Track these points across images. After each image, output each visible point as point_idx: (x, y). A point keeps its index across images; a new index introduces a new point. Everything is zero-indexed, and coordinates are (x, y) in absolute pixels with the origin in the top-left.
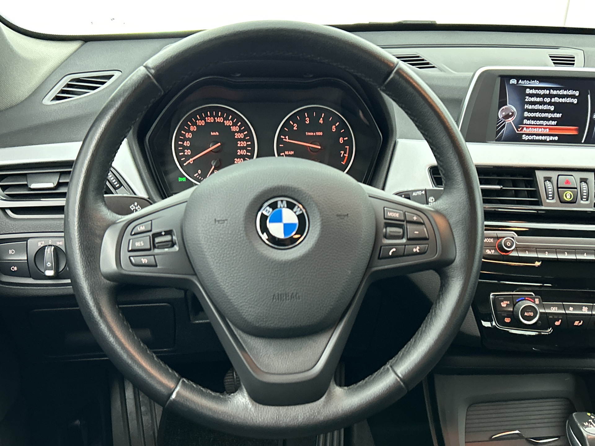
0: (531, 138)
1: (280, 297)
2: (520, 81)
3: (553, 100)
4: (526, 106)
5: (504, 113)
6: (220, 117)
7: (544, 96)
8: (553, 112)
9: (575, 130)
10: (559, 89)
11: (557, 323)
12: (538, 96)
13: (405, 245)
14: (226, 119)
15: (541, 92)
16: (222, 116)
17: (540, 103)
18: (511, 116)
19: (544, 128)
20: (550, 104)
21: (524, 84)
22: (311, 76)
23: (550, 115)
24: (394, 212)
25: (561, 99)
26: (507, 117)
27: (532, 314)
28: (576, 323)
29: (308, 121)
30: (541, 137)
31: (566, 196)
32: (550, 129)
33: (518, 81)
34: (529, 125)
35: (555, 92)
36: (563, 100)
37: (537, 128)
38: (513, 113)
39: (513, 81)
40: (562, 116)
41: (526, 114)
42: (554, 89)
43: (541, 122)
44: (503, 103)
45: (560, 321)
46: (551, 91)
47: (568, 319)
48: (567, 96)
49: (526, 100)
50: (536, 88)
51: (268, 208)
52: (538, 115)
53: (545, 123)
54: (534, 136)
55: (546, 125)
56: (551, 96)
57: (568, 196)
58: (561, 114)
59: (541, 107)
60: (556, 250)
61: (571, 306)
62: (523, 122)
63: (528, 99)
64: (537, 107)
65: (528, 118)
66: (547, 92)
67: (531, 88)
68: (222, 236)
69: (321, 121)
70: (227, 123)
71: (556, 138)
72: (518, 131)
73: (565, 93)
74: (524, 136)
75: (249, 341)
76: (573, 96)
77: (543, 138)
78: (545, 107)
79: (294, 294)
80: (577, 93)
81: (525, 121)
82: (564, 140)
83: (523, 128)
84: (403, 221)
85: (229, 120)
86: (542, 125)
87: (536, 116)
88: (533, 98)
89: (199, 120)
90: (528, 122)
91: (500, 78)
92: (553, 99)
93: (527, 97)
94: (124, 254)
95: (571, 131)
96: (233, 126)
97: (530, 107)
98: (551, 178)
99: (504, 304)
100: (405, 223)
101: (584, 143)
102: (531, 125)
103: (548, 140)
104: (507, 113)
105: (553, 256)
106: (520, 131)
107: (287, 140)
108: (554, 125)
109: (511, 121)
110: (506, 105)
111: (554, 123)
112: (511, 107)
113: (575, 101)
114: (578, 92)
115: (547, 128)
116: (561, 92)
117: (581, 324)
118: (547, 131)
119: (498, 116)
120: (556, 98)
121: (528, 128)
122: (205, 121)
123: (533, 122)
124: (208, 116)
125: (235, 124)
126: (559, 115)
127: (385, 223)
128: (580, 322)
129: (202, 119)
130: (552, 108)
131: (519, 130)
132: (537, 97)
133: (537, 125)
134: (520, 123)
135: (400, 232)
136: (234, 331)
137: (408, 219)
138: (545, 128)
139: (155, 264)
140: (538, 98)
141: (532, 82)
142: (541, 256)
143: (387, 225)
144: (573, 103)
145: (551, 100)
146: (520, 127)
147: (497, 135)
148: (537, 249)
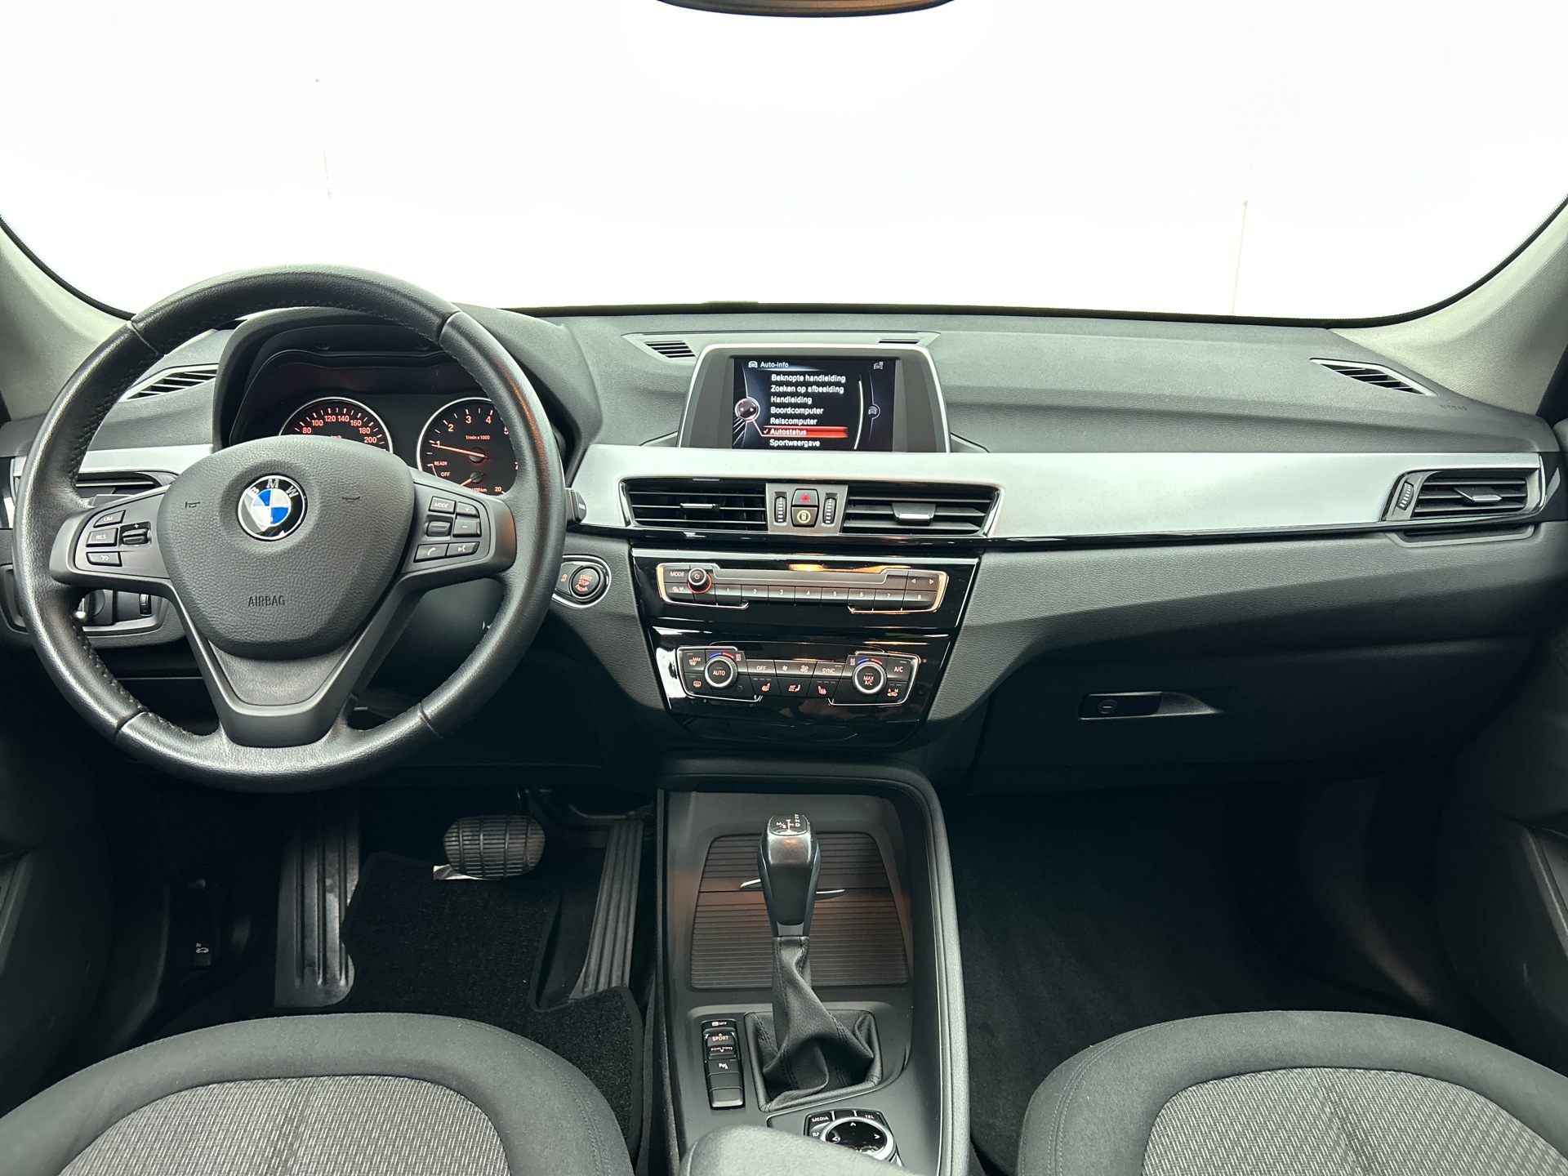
0: (782, 443)
1: (260, 601)
2: (763, 364)
3: (810, 390)
4: (773, 399)
5: (742, 409)
6: (345, 415)
7: (797, 384)
8: (811, 407)
9: (844, 431)
10: (818, 374)
11: (765, 689)
12: (788, 384)
13: (449, 544)
14: (354, 418)
15: (793, 379)
16: (348, 413)
17: (792, 395)
18: (752, 413)
19: (799, 429)
20: (806, 395)
21: (769, 368)
22: (426, 349)
23: (807, 411)
24: (443, 502)
25: (821, 388)
26: (747, 414)
27: (723, 673)
28: (792, 688)
29: (469, 420)
30: (795, 442)
31: (800, 517)
32: (808, 431)
33: (759, 364)
34: (779, 425)
35: (812, 379)
36: (825, 390)
37: (789, 429)
38: (755, 408)
39: (753, 364)
40: (823, 412)
41: (773, 410)
42: (810, 374)
43: (795, 421)
44: (739, 394)
45: (769, 684)
46: (807, 377)
47: (780, 682)
48: (830, 384)
49: (773, 390)
50: (785, 373)
51: (255, 488)
52: (789, 411)
53: (801, 422)
54: (787, 441)
55: (803, 425)
56: (807, 384)
57: (804, 516)
58: (822, 410)
59: (793, 400)
60: (768, 587)
61: (786, 664)
62: (769, 420)
63: (774, 389)
64: (787, 400)
65: (777, 416)
66: (802, 379)
67: (778, 373)
68: (192, 523)
69: (489, 420)
70: (354, 423)
71: (818, 444)
72: (763, 434)
73: (827, 379)
74: (771, 441)
75: (233, 663)
76: (838, 384)
77: (799, 443)
78: (800, 400)
79: (277, 598)
80: (843, 380)
81: (773, 420)
82: (828, 445)
83: (770, 429)
84: (453, 513)
85: (358, 419)
86: (797, 425)
87: (788, 413)
88: (781, 388)
89: (315, 419)
90: (777, 421)
91: (733, 360)
92: (810, 388)
93: (774, 386)
94: (82, 549)
95: (837, 432)
96: (361, 427)
97: (778, 400)
98: (785, 493)
99: (692, 663)
100: (454, 516)
101: (858, 450)
102: (781, 425)
103: (806, 446)
104: (747, 408)
105: (764, 595)
106: (767, 434)
107: (439, 446)
108: (814, 425)
109: (753, 420)
110: (745, 397)
111: (813, 422)
112: (752, 400)
113: (841, 391)
114: (844, 377)
115: (803, 430)
116: (821, 378)
117: (798, 689)
118: (804, 434)
119: (734, 413)
120: (814, 387)
121: (778, 429)
122: (324, 419)
123: (783, 421)
124: (328, 414)
125: (365, 425)
126: (819, 411)
127: (429, 516)
128: (796, 687)
129: (320, 417)
130: (809, 401)
131: (765, 432)
132: (787, 386)
133: (789, 425)
134: (765, 421)
135: (445, 527)
136: (214, 650)
137: (458, 510)
138: (801, 430)
139: (118, 562)
140: (789, 388)
141: (779, 364)
142: (745, 594)
143: (432, 519)
144: (838, 393)
145: (807, 389)
146: (765, 429)
147: (734, 439)
148: (742, 586)
